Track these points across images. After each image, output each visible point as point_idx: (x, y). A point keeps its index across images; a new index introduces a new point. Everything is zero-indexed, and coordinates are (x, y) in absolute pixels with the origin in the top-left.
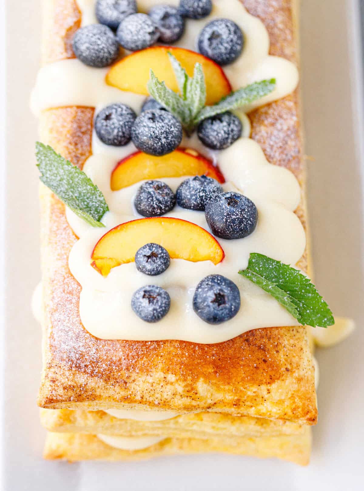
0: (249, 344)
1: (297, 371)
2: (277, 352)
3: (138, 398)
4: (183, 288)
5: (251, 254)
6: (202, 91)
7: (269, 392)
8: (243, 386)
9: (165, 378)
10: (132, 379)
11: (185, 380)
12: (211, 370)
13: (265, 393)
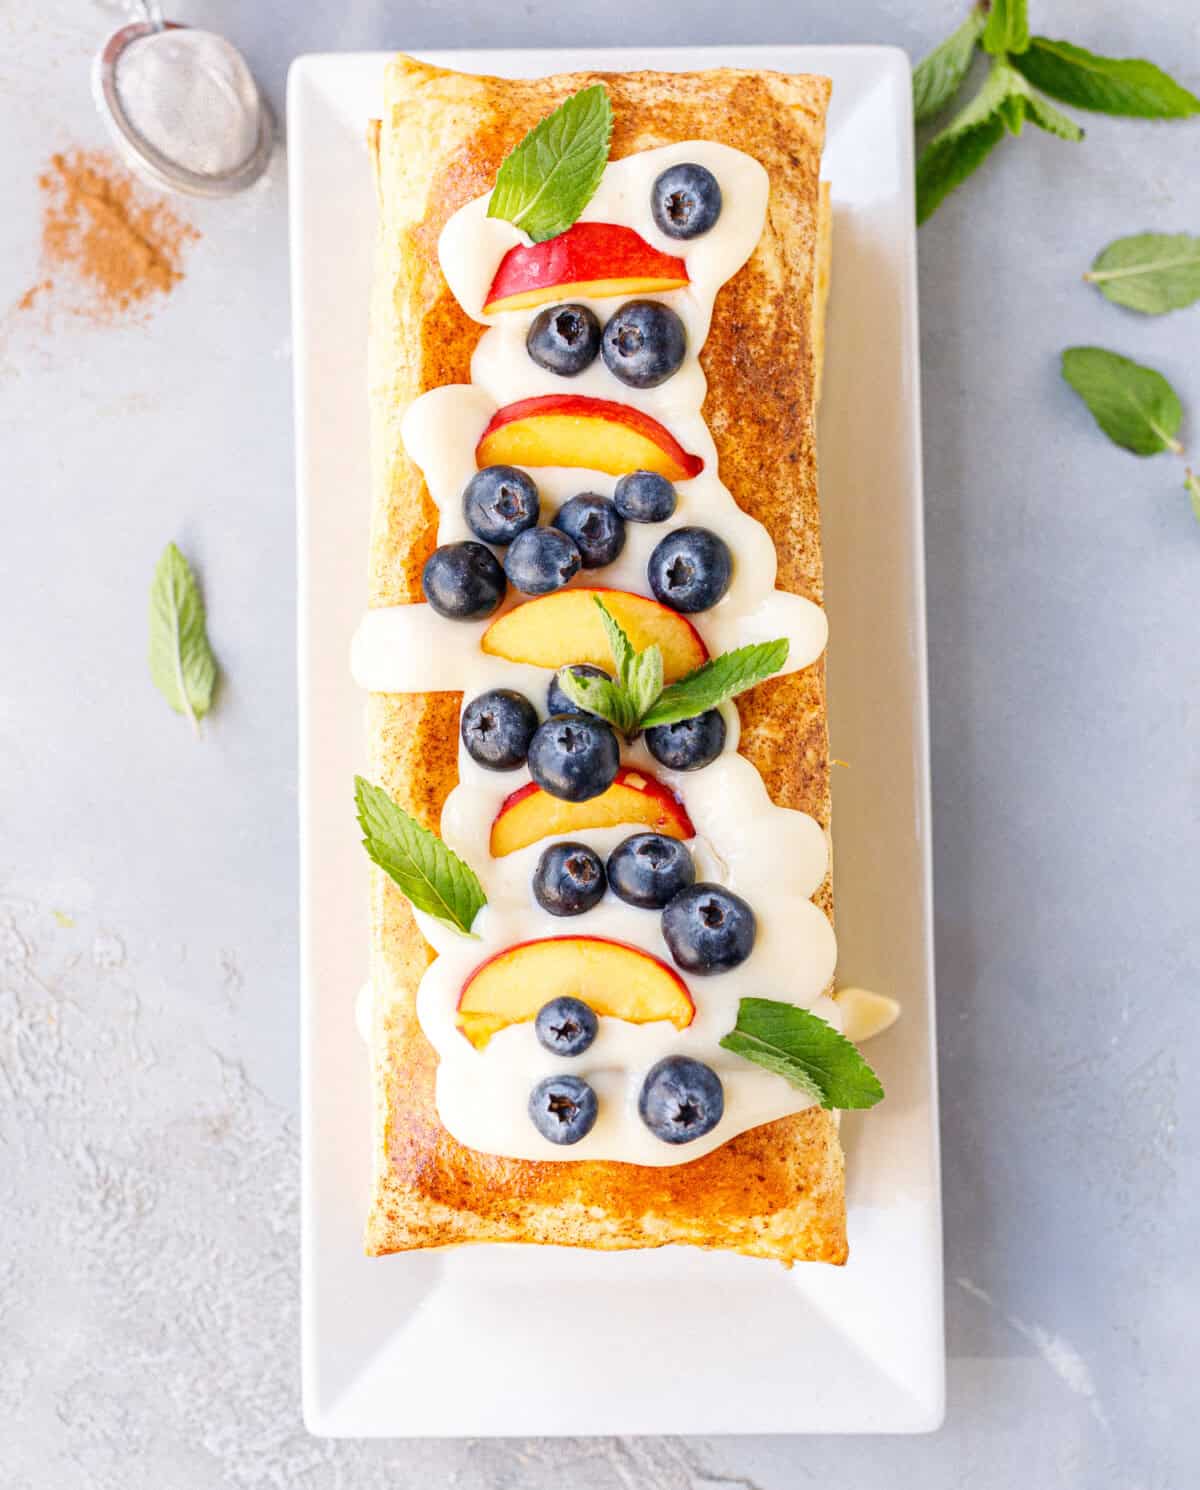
0: (735, 1154)
1: (815, 1187)
2: (783, 1159)
3: (539, 1237)
4: (619, 1071)
5: (742, 1000)
6: (656, 667)
7: (766, 1225)
8: (721, 1218)
9: (586, 1212)
10: (529, 1211)
11: (621, 1216)
12: (666, 1198)
13: (759, 1227)
